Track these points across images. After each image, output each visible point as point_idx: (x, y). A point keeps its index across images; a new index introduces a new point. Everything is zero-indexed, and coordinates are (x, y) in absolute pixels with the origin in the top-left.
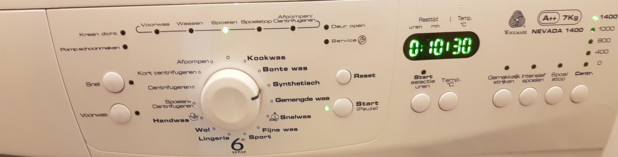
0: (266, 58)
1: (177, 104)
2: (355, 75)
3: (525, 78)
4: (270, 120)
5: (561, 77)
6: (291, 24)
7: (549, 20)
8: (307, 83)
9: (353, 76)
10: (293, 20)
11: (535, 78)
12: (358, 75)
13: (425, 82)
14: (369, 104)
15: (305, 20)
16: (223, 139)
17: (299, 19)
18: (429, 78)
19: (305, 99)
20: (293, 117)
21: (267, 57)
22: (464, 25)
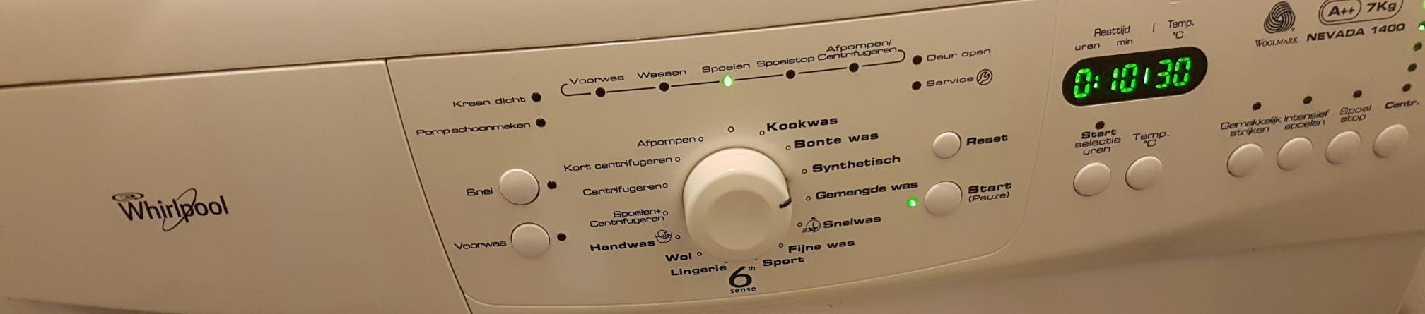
0: (801, 125)
1: (635, 217)
2: (968, 140)
3: (1290, 122)
4: (804, 231)
5: (1359, 114)
6: (850, 60)
7: (1341, 14)
8: (877, 161)
9: (965, 142)
10: (855, 53)
11: (1310, 120)
12: (975, 139)
13: (1102, 142)
14: (992, 188)
15: (878, 52)
16: (715, 270)
17: (866, 49)
18: (1109, 136)
19: (872, 189)
20: (846, 223)
21: (804, 123)
22: (1179, 35)
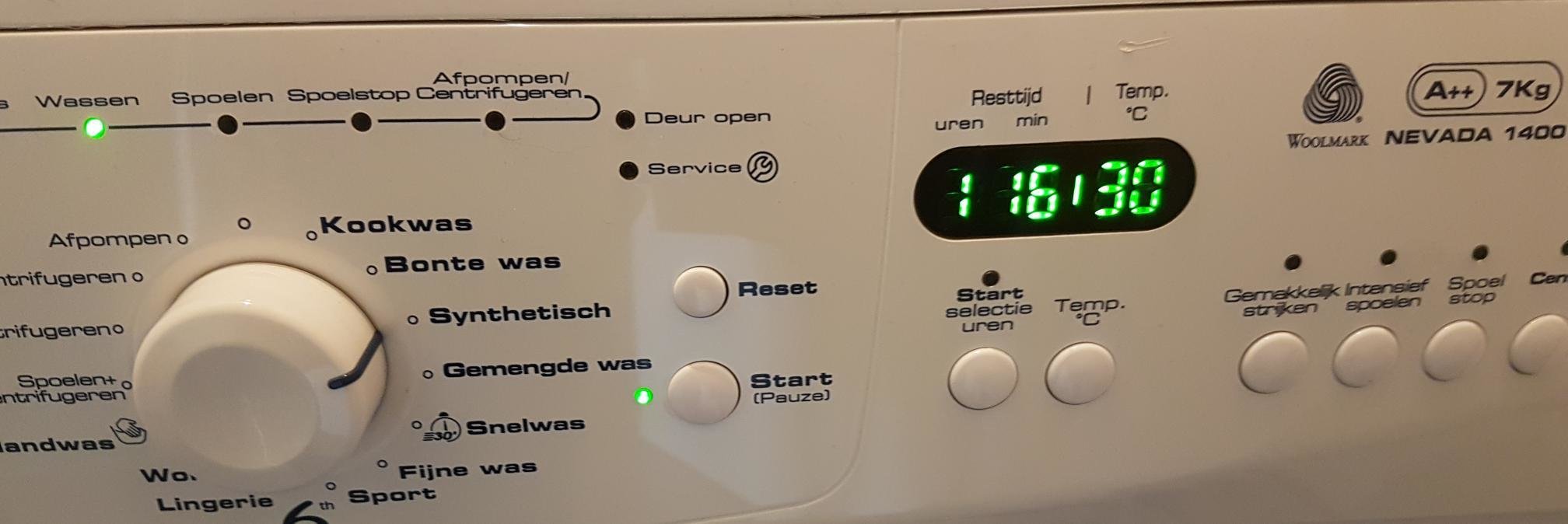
0: (395, 226)
1: (63, 389)
2: (742, 285)
3: (1356, 296)
4: (428, 437)
6: (484, 106)
7: (1449, 97)
8: (563, 311)
9: (734, 290)
10: (494, 91)
11: (1393, 296)
12: (754, 284)
13: (997, 311)
14: (796, 381)
15: (542, 94)
16: (249, 504)
17: (517, 87)
18: (1010, 299)
19: (560, 365)
20: (513, 428)
21: (400, 222)
22: (1140, 114)
